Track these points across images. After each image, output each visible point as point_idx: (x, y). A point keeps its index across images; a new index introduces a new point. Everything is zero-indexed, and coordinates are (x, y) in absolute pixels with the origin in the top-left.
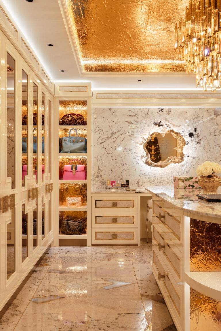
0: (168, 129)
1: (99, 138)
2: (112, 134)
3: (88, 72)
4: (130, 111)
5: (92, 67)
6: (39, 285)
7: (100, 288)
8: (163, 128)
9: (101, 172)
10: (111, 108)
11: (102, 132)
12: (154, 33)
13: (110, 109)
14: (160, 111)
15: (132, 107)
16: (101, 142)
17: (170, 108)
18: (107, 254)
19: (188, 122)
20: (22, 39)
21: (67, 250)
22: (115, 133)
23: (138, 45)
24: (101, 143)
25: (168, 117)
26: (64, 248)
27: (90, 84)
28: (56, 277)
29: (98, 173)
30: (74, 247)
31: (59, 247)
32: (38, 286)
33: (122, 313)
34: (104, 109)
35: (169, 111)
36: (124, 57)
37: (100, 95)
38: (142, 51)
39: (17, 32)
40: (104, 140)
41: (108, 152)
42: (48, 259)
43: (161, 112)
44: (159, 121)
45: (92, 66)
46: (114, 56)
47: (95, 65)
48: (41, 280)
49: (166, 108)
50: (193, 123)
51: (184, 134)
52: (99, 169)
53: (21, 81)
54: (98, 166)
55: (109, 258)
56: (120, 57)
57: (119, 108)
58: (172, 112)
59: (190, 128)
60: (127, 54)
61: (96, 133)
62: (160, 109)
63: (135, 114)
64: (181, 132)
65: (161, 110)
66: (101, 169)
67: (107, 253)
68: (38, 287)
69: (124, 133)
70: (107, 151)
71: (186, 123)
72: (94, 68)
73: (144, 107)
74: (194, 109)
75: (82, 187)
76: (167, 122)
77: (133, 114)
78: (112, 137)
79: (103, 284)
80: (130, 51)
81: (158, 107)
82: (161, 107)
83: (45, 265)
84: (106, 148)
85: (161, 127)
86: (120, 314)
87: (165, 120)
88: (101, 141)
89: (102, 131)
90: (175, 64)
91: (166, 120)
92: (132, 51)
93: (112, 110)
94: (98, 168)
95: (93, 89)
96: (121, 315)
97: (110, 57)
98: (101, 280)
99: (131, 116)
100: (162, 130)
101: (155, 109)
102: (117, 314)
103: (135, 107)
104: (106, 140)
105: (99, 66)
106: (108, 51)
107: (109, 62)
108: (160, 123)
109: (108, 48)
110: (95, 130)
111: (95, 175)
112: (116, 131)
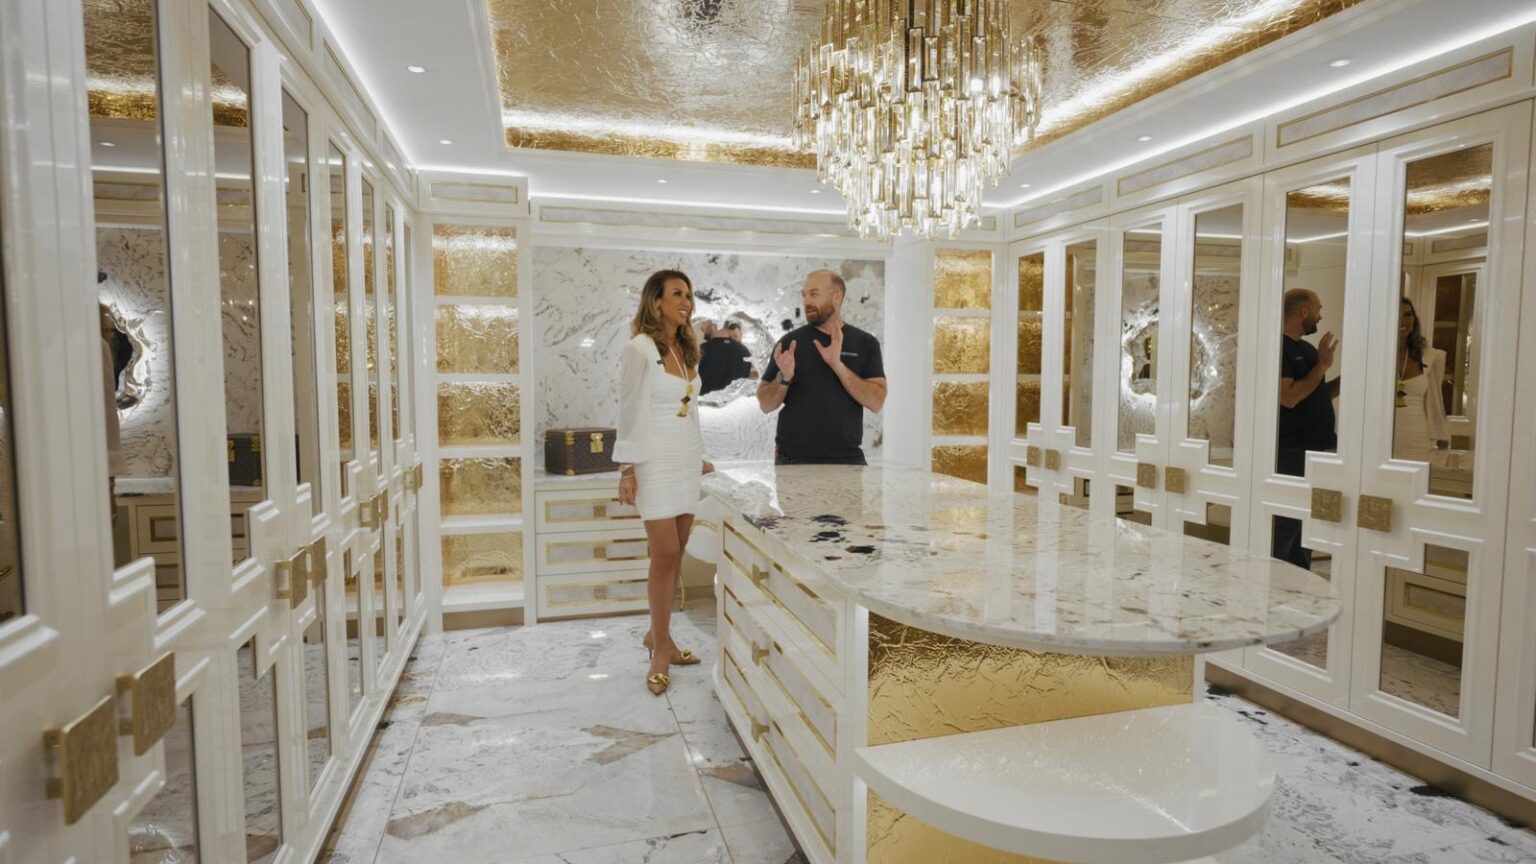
0: (733, 309)
1: (549, 329)
2: (584, 318)
3: (519, 147)
4: (632, 258)
5: (530, 135)
6: (403, 774)
7: (584, 763)
8: (718, 307)
9: (557, 420)
10: (580, 249)
11: (556, 312)
12: (719, 63)
13: (579, 251)
14: (710, 262)
15: (638, 249)
16: (556, 340)
17: (737, 256)
18: (583, 647)
19: (781, 293)
20: (326, 43)
21: (469, 645)
22: (594, 316)
23: (670, 89)
24: (555, 344)
25: (732, 278)
26: (459, 636)
27: (524, 181)
28: (451, 739)
29: (547, 423)
30: (489, 630)
31: (446, 634)
32: (400, 777)
33: (659, 839)
34: (560, 251)
35: (734, 262)
36: (626, 116)
37: (551, 213)
38: (679, 106)
39: (311, 21)
40: (562, 335)
41: (575, 368)
42: (418, 678)
43: (713, 264)
44: (709, 289)
45: (533, 131)
46: (596, 112)
47: (541, 131)
48: (407, 755)
49: (726, 254)
50: (791, 297)
51: (770, 323)
52: (550, 413)
53: (327, 161)
54: (548, 405)
55: (592, 659)
56: (615, 117)
57: (603, 250)
58: (741, 267)
59: (786, 309)
60: (635, 111)
61: (541, 315)
62: (711, 258)
63: (646, 268)
64: (763, 318)
65: (714, 260)
66: (555, 413)
67: (583, 641)
68: (401, 782)
69: (617, 318)
70: (570, 366)
71: (778, 296)
72: (536, 139)
73: (669, 250)
74: (795, 259)
75: (504, 464)
76: (730, 291)
77: (639, 268)
78: (586, 328)
79: (589, 745)
80: (646, 103)
81: (706, 252)
82: (713, 252)
83: (411, 700)
84: (569, 356)
85: (714, 304)
86: (653, 843)
87: (724, 285)
88: (555, 336)
89: (558, 309)
90: (757, 144)
91: (726, 285)
92: (649, 102)
93: (583, 254)
94: (548, 410)
95: (533, 194)
96: (657, 846)
97: (590, 112)
98: (583, 733)
99: (635, 272)
100: (718, 313)
101: (698, 256)
102: (645, 842)
103: (647, 249)
104: (567, 335)
105: (550, 135)
106: (582, 98)
107: (581, 125)
108: (710, 293)
109: (585, 89)
110: (536, 308)
111: (539, 429)
112: (596, 311)
